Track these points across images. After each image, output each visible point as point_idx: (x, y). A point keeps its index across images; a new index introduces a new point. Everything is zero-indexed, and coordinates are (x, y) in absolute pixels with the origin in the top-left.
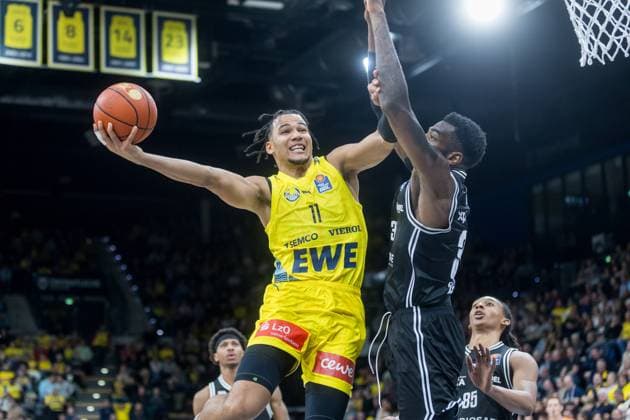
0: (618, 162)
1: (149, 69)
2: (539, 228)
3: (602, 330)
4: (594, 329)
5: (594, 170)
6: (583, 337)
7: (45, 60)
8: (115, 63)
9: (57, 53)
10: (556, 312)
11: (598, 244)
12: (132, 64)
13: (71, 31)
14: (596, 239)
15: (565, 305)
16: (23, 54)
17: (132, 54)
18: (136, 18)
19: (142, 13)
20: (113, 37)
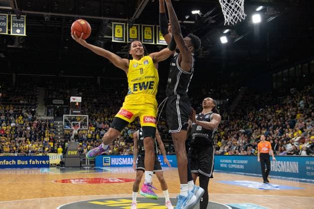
0: (300, 66)
1: (156, 42)
2: (274, 87)
3: (290, 116)
4: (288, 116)
5: (292, 69)
6: (284, 119)
7: (126, 41)
8: (146, 41)
9: (129, 38)
10: (277, 111)
11: (292, 91)
12: (151, 41)
13: (133, 32)
14: (291, 90)
15: (280, 109)
16: (120, 39)
17: (151, 38)
18: (152, 28)
19: (153, 26)
20: (145, 33)
